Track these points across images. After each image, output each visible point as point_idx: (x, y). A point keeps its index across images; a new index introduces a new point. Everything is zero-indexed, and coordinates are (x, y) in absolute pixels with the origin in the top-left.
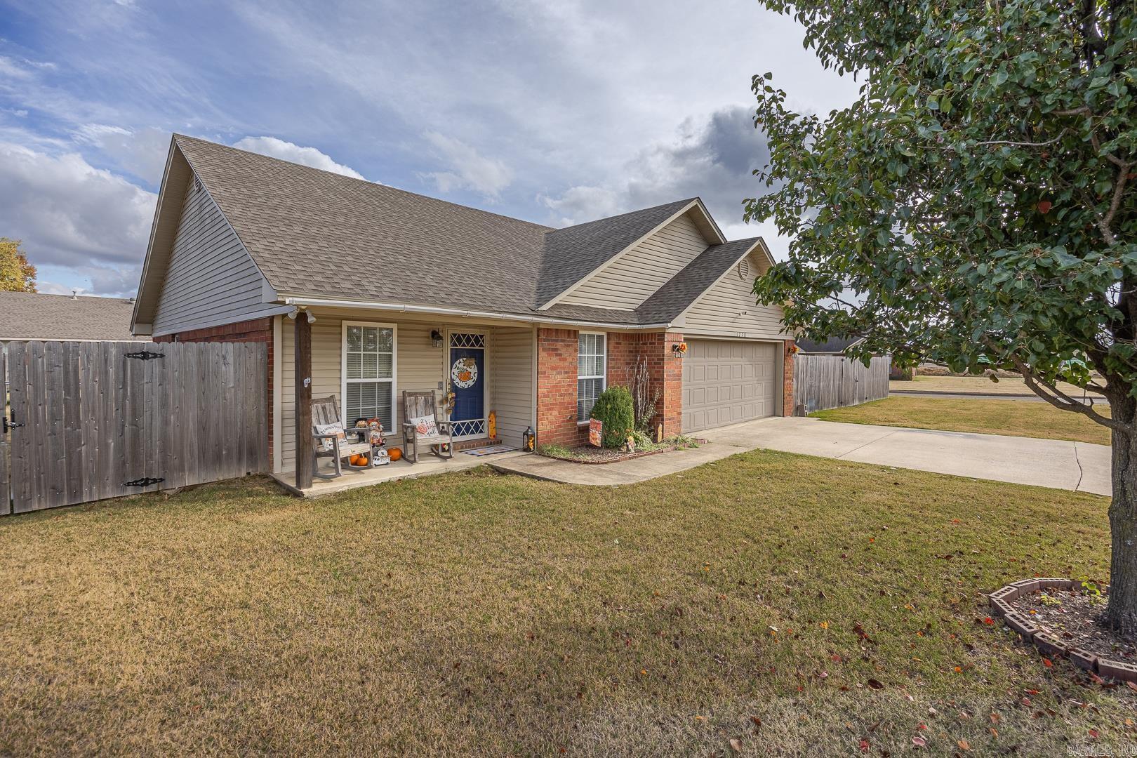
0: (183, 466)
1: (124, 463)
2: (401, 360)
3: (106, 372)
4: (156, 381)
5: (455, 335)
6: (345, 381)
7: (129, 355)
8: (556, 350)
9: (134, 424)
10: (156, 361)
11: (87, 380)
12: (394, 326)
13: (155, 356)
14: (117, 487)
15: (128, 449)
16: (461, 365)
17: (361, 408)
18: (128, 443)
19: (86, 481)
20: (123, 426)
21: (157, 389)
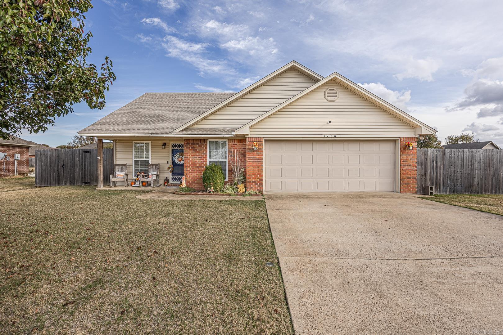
0: (94, 180)
1: (82, 178)
2: (152, 153)
3: (80, 156)
4: (89, 158)
5: (173, 144)
6: (134, 160)
7: (84, 152)
8: (194, 148)
9: (84, 168)
10: (89, 153)
11: (76, 158)
12: (150, 142)
13: (89, 152)
14: (81, 183)
15: (83, 174)
16: (179, 155)
17: (140, 168)
18: (83, 173)
19: (76, 181)
20: (82, 169)
21: (89, 160)
